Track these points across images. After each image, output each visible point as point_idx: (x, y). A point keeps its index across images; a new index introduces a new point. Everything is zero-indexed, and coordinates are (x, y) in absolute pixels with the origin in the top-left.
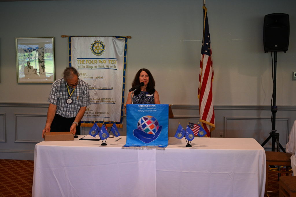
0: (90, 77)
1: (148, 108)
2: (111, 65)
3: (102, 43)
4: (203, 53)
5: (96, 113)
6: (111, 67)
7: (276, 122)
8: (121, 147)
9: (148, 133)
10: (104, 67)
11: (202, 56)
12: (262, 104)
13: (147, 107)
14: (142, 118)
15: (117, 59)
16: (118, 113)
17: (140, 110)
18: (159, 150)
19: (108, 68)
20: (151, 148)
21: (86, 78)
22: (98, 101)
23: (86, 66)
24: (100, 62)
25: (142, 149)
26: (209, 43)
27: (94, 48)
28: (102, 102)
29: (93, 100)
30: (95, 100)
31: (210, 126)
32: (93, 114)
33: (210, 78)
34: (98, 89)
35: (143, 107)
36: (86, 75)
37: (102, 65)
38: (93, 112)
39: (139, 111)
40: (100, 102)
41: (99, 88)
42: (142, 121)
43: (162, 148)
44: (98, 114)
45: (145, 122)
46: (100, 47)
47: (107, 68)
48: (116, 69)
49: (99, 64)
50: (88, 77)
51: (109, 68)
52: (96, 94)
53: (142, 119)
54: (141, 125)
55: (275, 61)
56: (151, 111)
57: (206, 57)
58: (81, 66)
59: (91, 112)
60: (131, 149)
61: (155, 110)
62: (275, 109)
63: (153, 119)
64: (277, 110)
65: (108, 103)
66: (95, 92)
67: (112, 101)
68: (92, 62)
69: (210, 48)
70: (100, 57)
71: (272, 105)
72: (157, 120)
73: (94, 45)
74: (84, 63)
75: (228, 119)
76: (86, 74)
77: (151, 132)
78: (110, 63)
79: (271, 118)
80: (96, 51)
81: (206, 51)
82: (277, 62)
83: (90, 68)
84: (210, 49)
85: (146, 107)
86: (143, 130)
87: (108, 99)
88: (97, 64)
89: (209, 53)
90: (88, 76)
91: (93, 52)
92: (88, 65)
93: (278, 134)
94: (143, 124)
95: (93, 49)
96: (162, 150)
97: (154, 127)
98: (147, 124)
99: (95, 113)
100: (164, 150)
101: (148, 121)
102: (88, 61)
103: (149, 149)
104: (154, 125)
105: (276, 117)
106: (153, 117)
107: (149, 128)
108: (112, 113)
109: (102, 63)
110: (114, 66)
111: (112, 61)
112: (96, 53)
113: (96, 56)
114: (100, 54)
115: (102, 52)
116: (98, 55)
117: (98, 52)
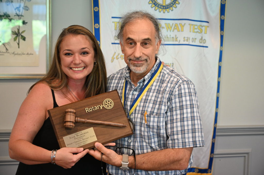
15: (208, 22)
19: (187, 43)
37: (173, 36)
48: (207, 47)
49: (167, 33)
51: (189, 43)
80: (160, 2)
91: (151, 2)
109: (173, 31)
110: (202, 39)
111: (196, 27)
112: (159, 6)
113: (160, 12)
114: (167, 8)
115: (173, 5)
116: (164, 10)
117: (164, 5)
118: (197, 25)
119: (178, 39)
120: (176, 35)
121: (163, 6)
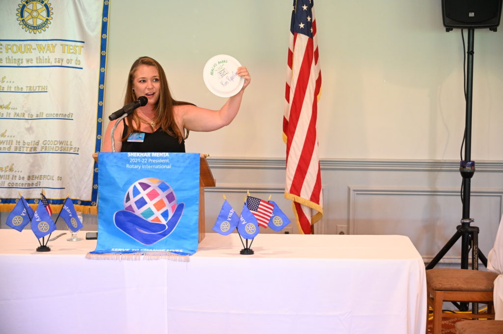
0: (15, 87)
1: (150, 160)
2: (69, 56)
3: (45, 2)
4: (295, 30)
5: (29, 177)
6: (69, 61)
7: (472, 199)
8: (85, 256)
9: (150, 219)
10: (49, 62)
11: (292, 36)
12: (439, 157)
13: (148, 158)
14: (137, 184)
15: (83, 42)
16: (86, 179)
17: (130, 164)
18: (175, 260)
19: (60, 65)
20: (156, 257)
21: (5, 90)
22: (35, 149)
23: (6, 59)
24: (41, 49)
25: (136, 259)
26: (311, 5)
27: (26, 14)
28: (46, 149)
29: (21, 145)
30: (26, 146)
31: (311, 210)
32: (21, 181)
33: (310, 90)
34: (34, 117)
35: (138, 157)
36: (6, 82)
37: (46, 57)
38: (22, 176)
39: (128, 166)
40: (38, 150)
41: (37, 116)
42: (136, 192)
43: (183, 257)
44: (35, 181)
45: (143, 194)
46: (39, 11)
47: (57, 64)
48: (82, 68)
49: (39, 55)
50: (11, 87)
51: (63, 65)
52: (29, 129)
53: (135, 186)
54: (133, 200)
55: (471, 53)
56: (157, 167)
57: (303, 39)
59: (18, 174)
60: (108, 259)
61: (167, 164)
62: (468, 169)
63: (163, 187)
64: (474, 170)
65: (59, 151)
66: (28, 126)
67: (71, 148)
68: (19, 49)
69: (311, 17)
70: (39, 35)
71: (463, 159)
72: (171, 190)
73: (24, 6)
75: (357, 194)
76: (6, 80)
77: (157, 219)
78: (66, 51)
79: (460, 190)
80: (30, 22)
81: (302, 26)
82: (473, 53)
83: (16, 65)
84: (311, 20)
85: (145, 157)
86: (139, 212)
87: (61, 143)
88: (33, 55)
89: (310, 30)
90: (10, 85)
91: (22, 23)
92: (11, 58)
93: (477, 230)
94: (138, 197)
95: (22, 16)
96: (182, 261)
97: (164, 205)
98: (147, 199)
99: (26, 177)
100: (188, 261)
101: (151, 192)
102: (9, 47)
103: (151, 259)
104: (166, 201)
105: (472, 188)
106: (163, 183)
107: (154, 209)
108: (71, 178)
109: (46, 52)
110: (76, 60)
111: (71, 47)
112: (30, 27)
113: (31, 33)
114: (39, 29)
115: (46, 25)
116: (35, 31)
117: (35, 25)
118: (72, 46)
119: (50, 61)
120: (48, 57)
121: (34, 27)
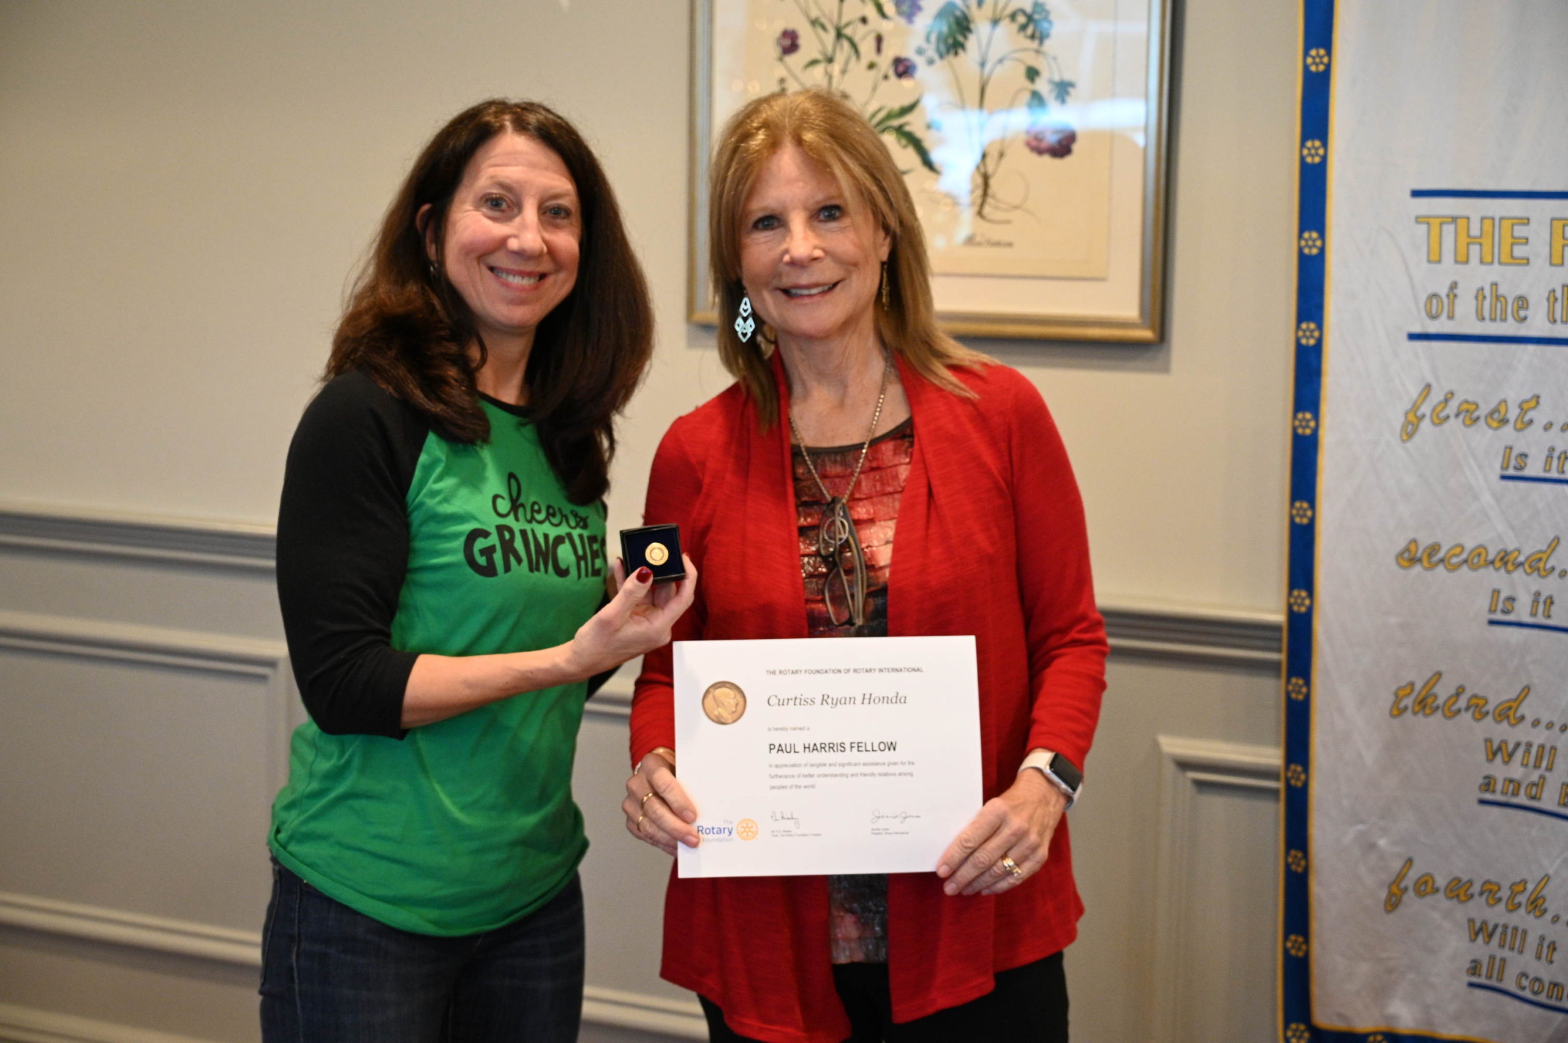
21: (1534, 468)
36: (1536, 430)
58: (1465, 306)
74: (1527, 261)
76: (1540, 417)
